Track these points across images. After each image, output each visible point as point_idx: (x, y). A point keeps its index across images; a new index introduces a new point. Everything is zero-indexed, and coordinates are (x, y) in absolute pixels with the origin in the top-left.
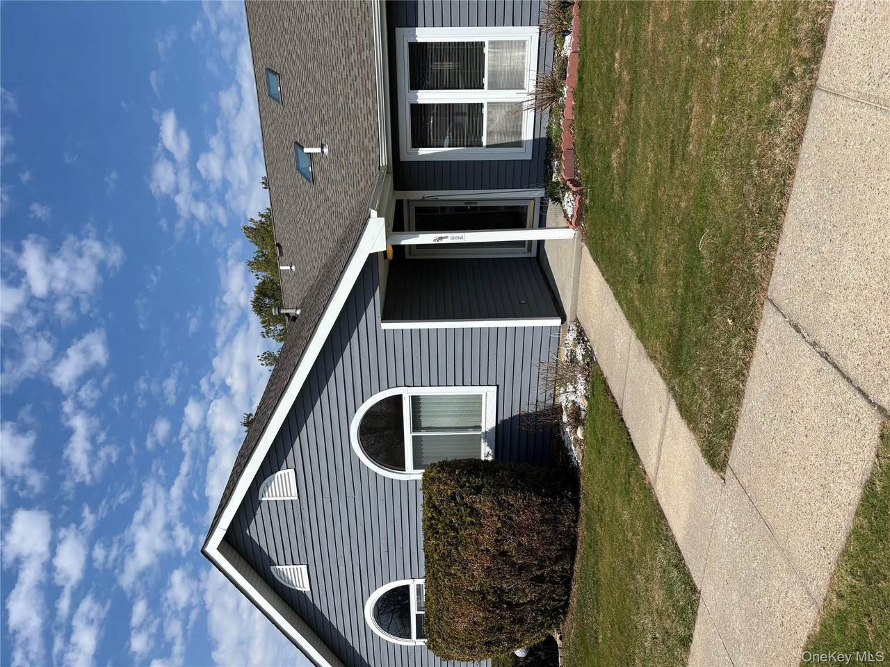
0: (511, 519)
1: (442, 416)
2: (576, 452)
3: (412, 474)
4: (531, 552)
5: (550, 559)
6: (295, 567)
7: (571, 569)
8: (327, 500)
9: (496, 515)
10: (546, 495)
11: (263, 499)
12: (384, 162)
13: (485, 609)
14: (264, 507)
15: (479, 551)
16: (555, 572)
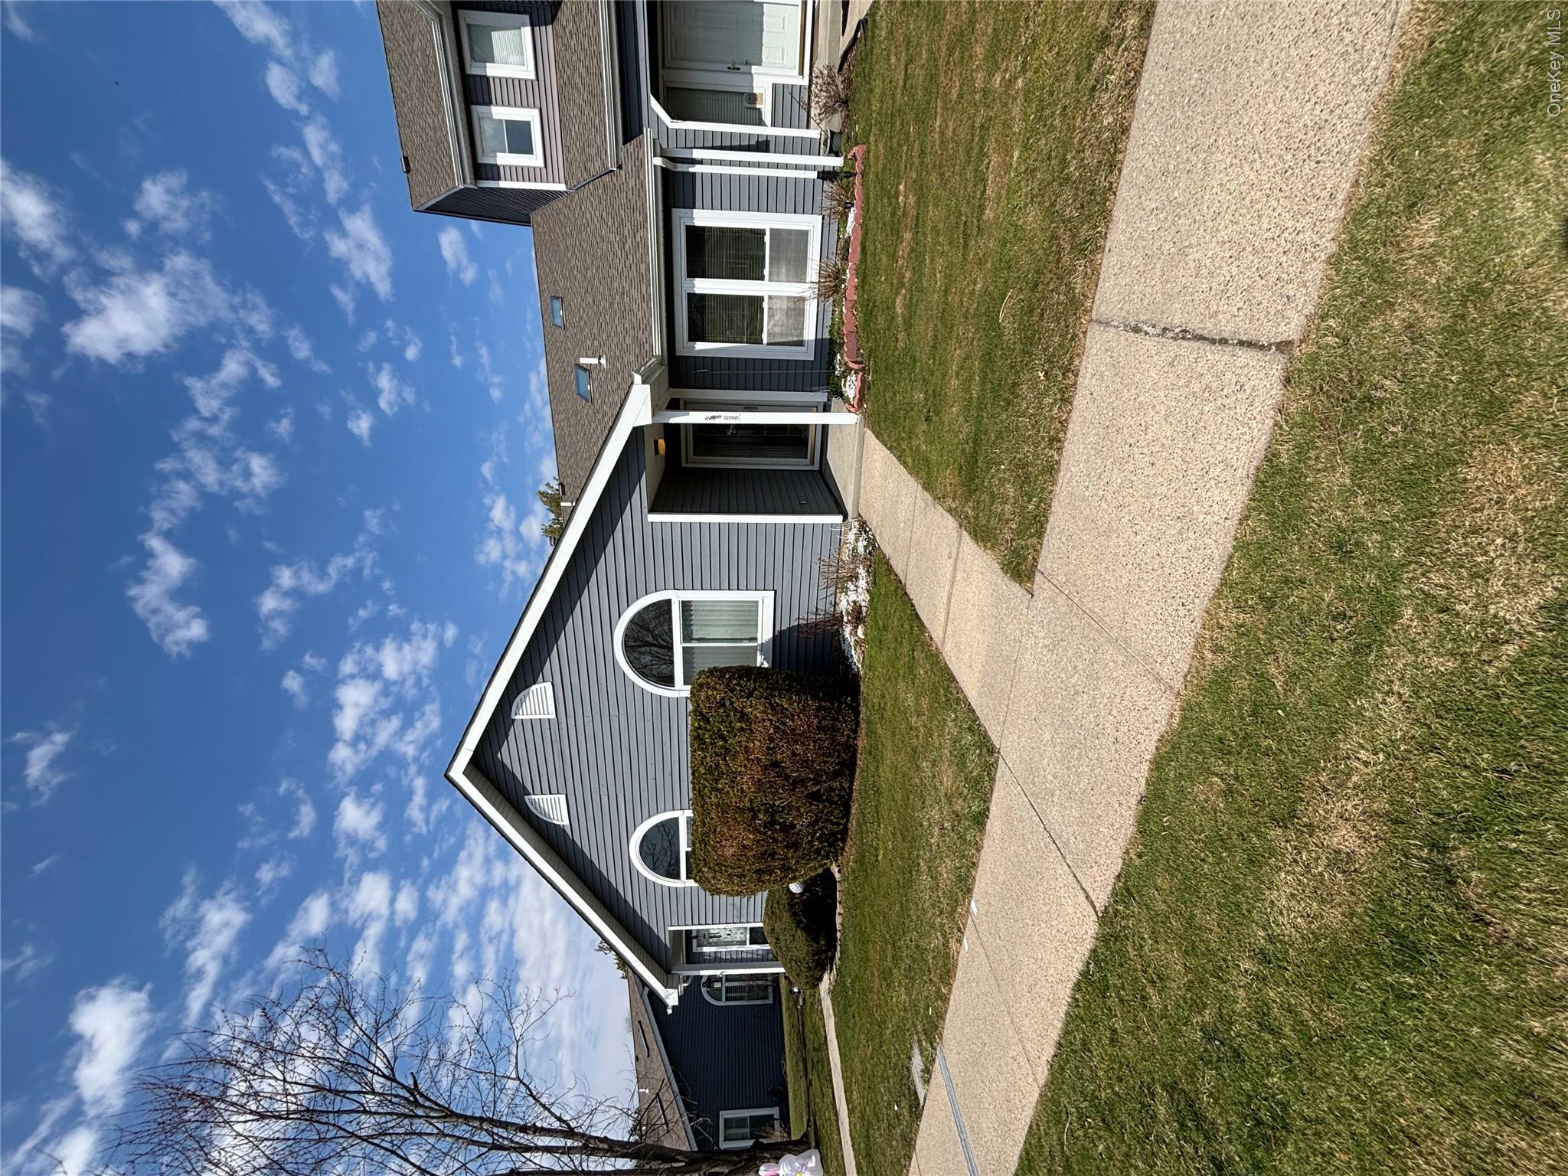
0: (784, 724)
1: (716, 626)
2: (856, 657)
3: (681, 690)
4: (806, 763)
5: (827, 773)
6: (552, 796)
7: (851, 788)
8: (588, 719)
9: (769, 720)
10: (823, 699)
11: (517, 717)
12: (657, 351)
13: (756, 830)
14: (518, 726)
15: (749, 760)
16: (834, 790)
